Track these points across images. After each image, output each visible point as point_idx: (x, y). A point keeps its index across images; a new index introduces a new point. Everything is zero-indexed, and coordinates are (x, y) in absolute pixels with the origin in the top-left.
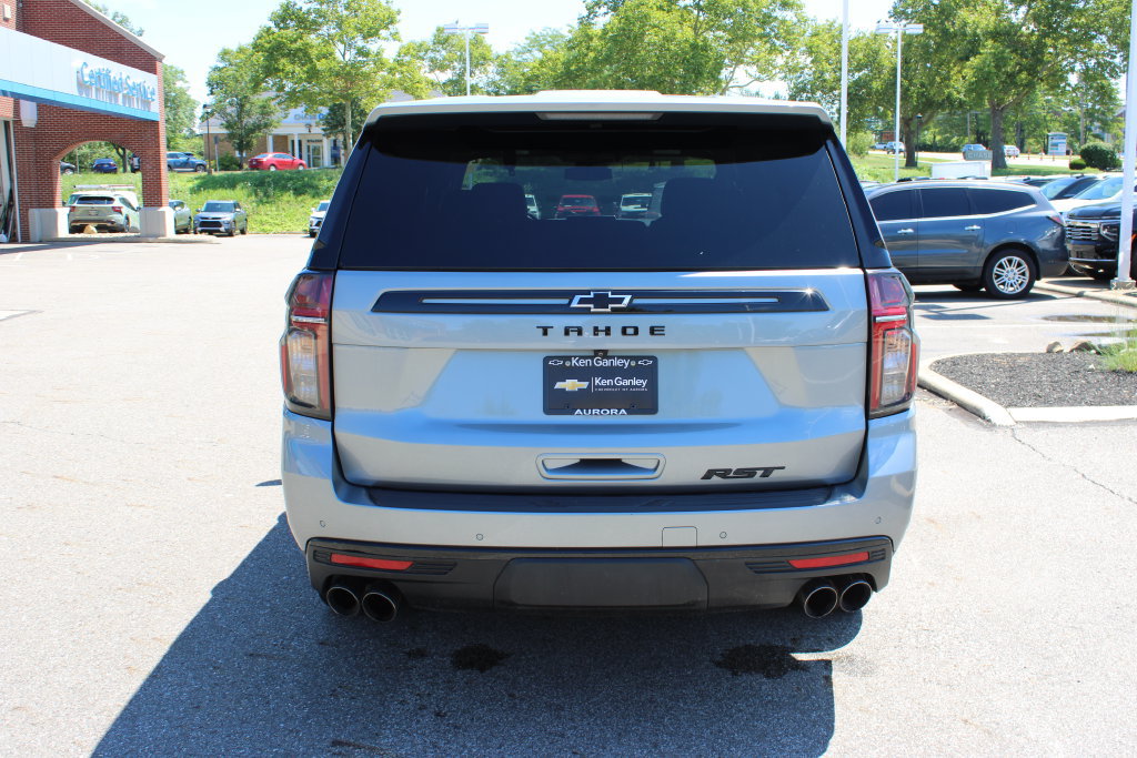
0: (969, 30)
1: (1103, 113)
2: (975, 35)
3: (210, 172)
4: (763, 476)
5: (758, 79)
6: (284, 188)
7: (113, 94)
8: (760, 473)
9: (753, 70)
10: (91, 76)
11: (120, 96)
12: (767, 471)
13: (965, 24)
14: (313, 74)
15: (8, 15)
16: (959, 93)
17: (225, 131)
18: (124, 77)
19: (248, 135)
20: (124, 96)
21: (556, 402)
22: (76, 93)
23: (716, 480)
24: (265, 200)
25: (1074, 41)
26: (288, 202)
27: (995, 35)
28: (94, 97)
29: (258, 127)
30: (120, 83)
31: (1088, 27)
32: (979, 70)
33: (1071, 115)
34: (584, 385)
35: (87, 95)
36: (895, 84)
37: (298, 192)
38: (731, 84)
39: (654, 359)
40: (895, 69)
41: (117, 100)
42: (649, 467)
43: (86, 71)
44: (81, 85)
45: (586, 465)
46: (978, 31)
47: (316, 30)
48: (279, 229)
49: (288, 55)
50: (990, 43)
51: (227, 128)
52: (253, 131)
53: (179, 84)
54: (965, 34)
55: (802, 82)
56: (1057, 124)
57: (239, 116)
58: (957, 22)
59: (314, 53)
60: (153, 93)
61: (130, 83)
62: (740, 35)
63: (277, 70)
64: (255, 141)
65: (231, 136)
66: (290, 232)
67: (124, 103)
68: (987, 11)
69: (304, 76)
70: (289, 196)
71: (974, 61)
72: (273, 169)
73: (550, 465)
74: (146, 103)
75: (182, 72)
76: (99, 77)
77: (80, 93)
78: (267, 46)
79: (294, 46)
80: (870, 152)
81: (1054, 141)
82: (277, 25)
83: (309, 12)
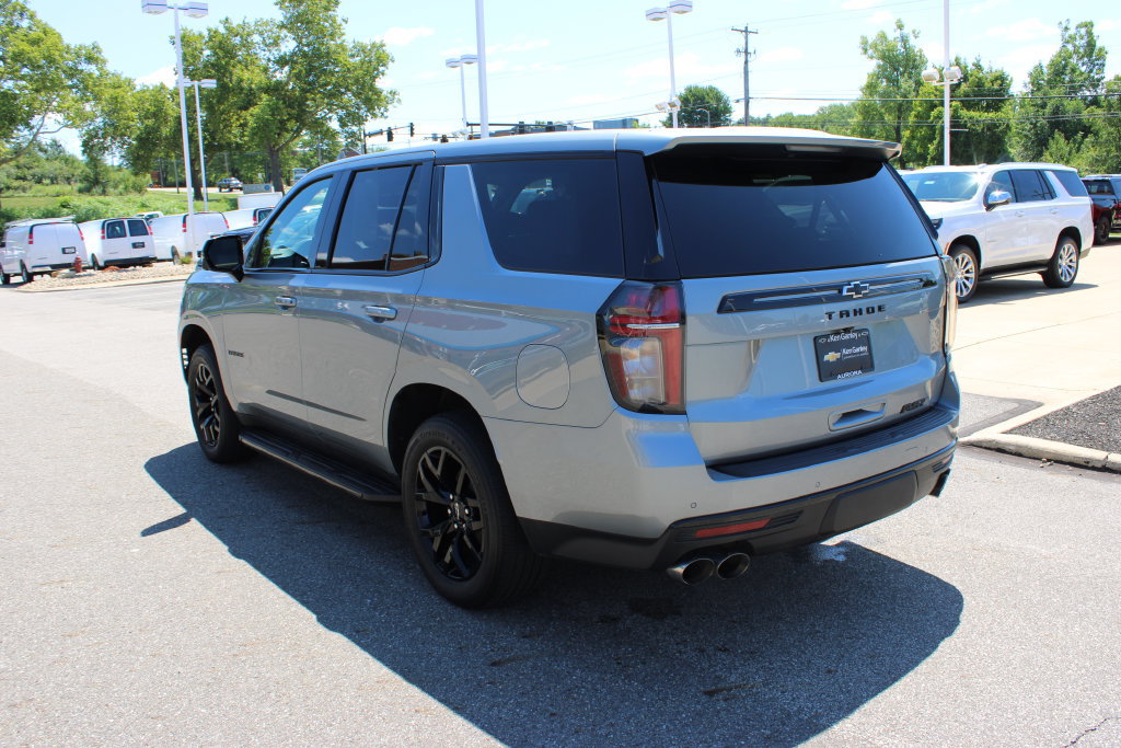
0: (245, 85)
1: (330, 153)
2: (251, 89)
5: (67, 126)
9: (60, 117)
12: (922, 402)
13: (242, 81)
16: (236, 137)
21: (826, 372)
23: (906, 413)
25: (331, 95)
27: (267, 90)
31: (337, 86)
32: (258, 118)
33: (305, 154)
34: (838, 355)
36: (181, 130)
38: (42, 130)
39: (869, 331)
40: (179, 118)
42: (877, 410)
46: (253, 86)
50: (265, 97)
54: (242, 89)
55: (94, 129)
56: (296, 162)
58: (235, 78)
62: (45, 84)
68: (257, 71)
71: (255, 110)
73: (832, 420)
80: (149, 189)
81: (297, 175)
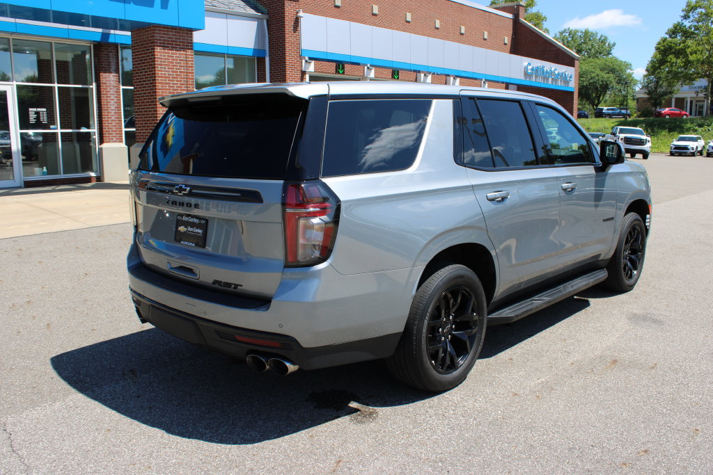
3: (626, 118)
4: (234, 288)
6: (664, 128)
7: (546, 78)
8: (233, 286)
10: (532, 69)
11: (550, 79)
12: (236, 286)
14: (688, 63)
15: (506, 42)
17: (647, 96)
18: (553, 69)
19: (659, 98)
20: (553, 79)
22: (523, 78)
24: (652, 134)
26: (664, 135)
28: (534, 80)
29: (665, 94)
30: (551, 73)
34: (186, 230)
35: (530, 79)
37: (671, 130)
39: (207, 221)
41: (548, 81)
43: (530, 67)
44: (526, 74)
45: (182, 268)
47: (695, 38)
48: (656, 150)
49: (674, 53)
51: (648, 94)
52: (662, 96)
53: (628, 71)
57: (656, 88)
59: (688, 51)
60: (571, 77)
61: (556, 72)
63: (667, 62)
64: (663, 101)
65: (649, 99)
66: (662, 152)
67: (552, 83)
69: (682, 65)
70: (664, 133)
72: (668, 117)
73: (172, 266)
74: (567, 82)
75: (631, 65)
76: (536, 70)
77: (526, 78)
78: (662, 48)
79: (678, 47)
82: (671, 37)
83: (690, 28)
